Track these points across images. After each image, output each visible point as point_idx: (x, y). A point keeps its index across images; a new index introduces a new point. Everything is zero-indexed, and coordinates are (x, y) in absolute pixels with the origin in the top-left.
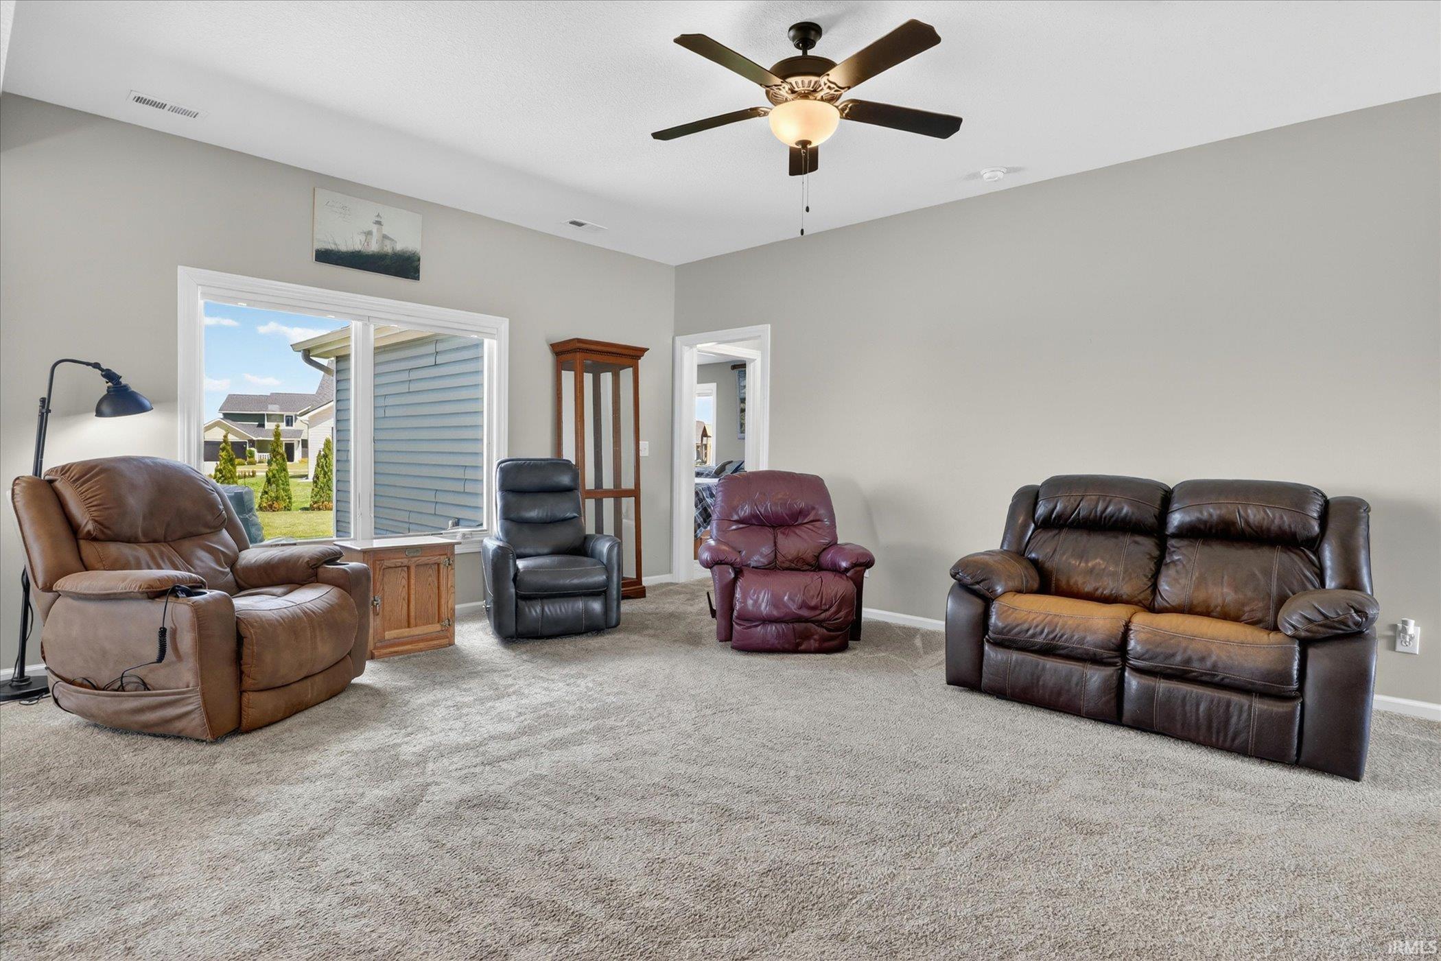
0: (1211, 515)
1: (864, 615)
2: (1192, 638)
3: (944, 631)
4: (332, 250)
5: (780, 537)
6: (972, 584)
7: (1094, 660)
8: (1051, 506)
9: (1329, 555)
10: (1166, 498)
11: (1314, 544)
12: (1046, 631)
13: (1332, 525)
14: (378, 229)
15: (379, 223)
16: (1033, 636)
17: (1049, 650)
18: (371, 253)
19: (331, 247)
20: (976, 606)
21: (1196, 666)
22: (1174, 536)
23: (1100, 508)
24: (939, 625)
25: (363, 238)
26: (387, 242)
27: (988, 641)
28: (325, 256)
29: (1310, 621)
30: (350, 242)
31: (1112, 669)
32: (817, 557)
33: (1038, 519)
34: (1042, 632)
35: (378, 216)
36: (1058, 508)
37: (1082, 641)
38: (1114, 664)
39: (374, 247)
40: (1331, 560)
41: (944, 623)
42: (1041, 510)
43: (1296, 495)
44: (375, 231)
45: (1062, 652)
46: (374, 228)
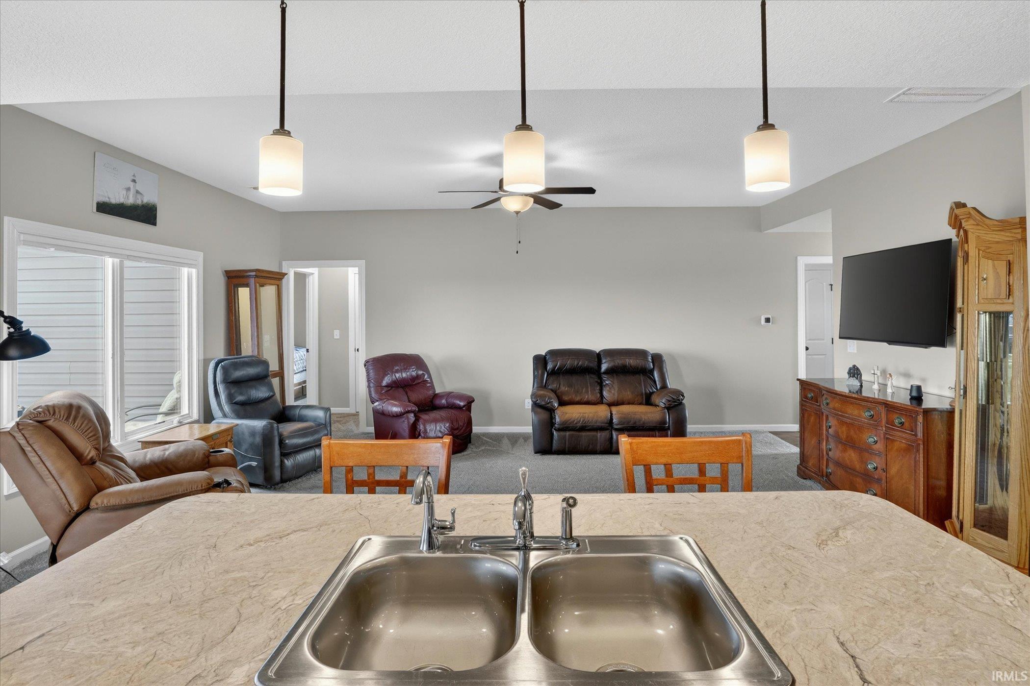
0: (618, 363)
1: (474, 431)
2: (635, 413)
3: (532, 431)
4: (107, 203)
5: (410, 393)
6: (546, 405)
7: (601, 429)
8: (555, 363)
9: (656, 375)
10: (598, 357)
11: (651, 372)
12: (581, 420)
13: (656, 364)
14: (134, 186)
15: (134, 181)
16: (576, 424)
17: (583, 429)
18: (129, 205)
19: (106, 200)
20: (544, 415)
21: (638, 424)
22: (604, 373)
23: (576, 363)
24: (529, 429)
25: (124, 192)
26: (139, 196)
27: (555, 429)
28: (104, 208)
29: (669, 401)
30: (117, 197)
31: (608, 431)
32: (432, 402)
33: (549, 371)
34: (580, 421)
35: (134, 176)
36: (558, 364)
37: (596, 422)
38: (607, 429)
39: (130, 200)
40: (658, 378)
41: (532, 427)
42: (550, 366)
43: (642, 353)
44: (132, 187)
45: (588, 428)
46: (131, 185)
